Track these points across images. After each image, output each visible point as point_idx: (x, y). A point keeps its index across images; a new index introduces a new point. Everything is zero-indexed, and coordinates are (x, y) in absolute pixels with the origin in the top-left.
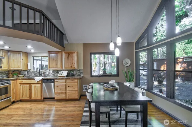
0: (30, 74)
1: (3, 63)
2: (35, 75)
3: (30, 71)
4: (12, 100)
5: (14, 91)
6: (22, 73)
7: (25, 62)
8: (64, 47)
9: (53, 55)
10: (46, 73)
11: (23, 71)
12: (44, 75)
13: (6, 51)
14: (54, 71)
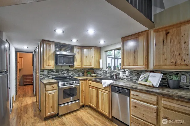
0: (102, 74)
1: (76, 61)
2: (106, 76)
3: (102, 70)
4: (81, 104)
5: (84, 93)
6: (95, 72)
7: (97, 59)
8: (153, 23)
9: (131, 44)
10: (119, 74)
11: (96, 70)
12: (116, 77)
13: (80, 47)
14: (132, 71)
